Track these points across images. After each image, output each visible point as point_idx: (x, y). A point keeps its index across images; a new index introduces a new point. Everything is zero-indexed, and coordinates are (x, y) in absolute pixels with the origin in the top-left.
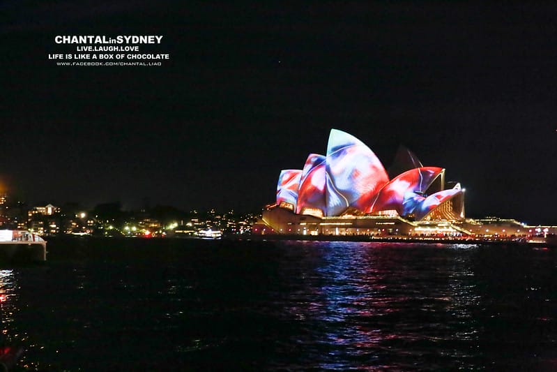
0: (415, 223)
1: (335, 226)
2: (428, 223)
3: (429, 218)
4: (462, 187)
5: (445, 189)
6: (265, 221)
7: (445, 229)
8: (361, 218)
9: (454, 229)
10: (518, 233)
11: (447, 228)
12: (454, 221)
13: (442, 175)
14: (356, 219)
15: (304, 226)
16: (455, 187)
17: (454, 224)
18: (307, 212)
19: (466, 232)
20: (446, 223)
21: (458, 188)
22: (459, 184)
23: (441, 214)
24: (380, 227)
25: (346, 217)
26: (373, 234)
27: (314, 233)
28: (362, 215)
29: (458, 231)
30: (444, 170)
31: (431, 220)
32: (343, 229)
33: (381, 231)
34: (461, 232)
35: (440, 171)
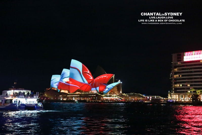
0: (104, 95)
1: (73, 97)
2: (108, 95)
3: (108, 93)
4: (121, 82)
5: (115, 82)
6: (46, 95)
7: (115, 98)
8: (83, 93)
9: (118, 97)
10: (141, 98)
11: (115, 97)
12: (118, 94)
13: (113, 77)
14: (81, 94)
15: (61, 97)
16: (118, 82)
17: (118, 96)
18: (62, 91)
19: (122, 98)
20: (115, 95)
21: (119, 82)
22: (120, 80)
23: (113, 92)
24: (90, 97)
25: (77, 93)
26: (87, 99)
27: (65, 99)
28: (84, 92)
29: (119, 98)
30: (114, 75)
31: (109, 94)
32: (76, 98)
33: (91, 98)
34: (120, 99)
35: (113, 76)
